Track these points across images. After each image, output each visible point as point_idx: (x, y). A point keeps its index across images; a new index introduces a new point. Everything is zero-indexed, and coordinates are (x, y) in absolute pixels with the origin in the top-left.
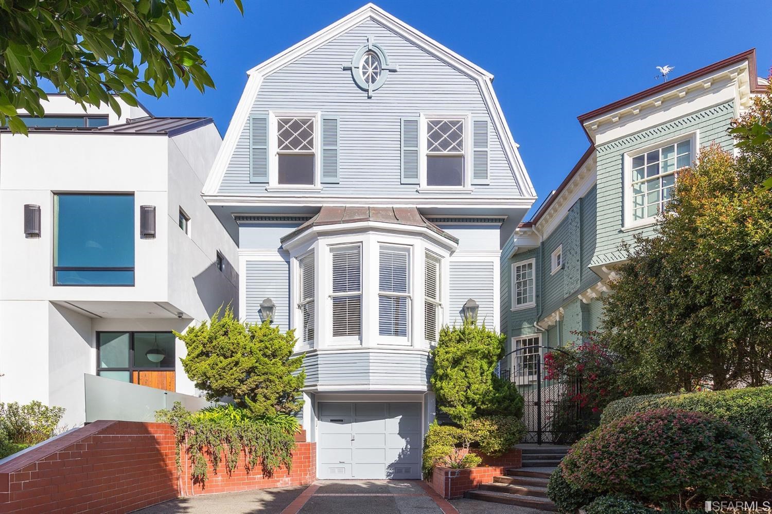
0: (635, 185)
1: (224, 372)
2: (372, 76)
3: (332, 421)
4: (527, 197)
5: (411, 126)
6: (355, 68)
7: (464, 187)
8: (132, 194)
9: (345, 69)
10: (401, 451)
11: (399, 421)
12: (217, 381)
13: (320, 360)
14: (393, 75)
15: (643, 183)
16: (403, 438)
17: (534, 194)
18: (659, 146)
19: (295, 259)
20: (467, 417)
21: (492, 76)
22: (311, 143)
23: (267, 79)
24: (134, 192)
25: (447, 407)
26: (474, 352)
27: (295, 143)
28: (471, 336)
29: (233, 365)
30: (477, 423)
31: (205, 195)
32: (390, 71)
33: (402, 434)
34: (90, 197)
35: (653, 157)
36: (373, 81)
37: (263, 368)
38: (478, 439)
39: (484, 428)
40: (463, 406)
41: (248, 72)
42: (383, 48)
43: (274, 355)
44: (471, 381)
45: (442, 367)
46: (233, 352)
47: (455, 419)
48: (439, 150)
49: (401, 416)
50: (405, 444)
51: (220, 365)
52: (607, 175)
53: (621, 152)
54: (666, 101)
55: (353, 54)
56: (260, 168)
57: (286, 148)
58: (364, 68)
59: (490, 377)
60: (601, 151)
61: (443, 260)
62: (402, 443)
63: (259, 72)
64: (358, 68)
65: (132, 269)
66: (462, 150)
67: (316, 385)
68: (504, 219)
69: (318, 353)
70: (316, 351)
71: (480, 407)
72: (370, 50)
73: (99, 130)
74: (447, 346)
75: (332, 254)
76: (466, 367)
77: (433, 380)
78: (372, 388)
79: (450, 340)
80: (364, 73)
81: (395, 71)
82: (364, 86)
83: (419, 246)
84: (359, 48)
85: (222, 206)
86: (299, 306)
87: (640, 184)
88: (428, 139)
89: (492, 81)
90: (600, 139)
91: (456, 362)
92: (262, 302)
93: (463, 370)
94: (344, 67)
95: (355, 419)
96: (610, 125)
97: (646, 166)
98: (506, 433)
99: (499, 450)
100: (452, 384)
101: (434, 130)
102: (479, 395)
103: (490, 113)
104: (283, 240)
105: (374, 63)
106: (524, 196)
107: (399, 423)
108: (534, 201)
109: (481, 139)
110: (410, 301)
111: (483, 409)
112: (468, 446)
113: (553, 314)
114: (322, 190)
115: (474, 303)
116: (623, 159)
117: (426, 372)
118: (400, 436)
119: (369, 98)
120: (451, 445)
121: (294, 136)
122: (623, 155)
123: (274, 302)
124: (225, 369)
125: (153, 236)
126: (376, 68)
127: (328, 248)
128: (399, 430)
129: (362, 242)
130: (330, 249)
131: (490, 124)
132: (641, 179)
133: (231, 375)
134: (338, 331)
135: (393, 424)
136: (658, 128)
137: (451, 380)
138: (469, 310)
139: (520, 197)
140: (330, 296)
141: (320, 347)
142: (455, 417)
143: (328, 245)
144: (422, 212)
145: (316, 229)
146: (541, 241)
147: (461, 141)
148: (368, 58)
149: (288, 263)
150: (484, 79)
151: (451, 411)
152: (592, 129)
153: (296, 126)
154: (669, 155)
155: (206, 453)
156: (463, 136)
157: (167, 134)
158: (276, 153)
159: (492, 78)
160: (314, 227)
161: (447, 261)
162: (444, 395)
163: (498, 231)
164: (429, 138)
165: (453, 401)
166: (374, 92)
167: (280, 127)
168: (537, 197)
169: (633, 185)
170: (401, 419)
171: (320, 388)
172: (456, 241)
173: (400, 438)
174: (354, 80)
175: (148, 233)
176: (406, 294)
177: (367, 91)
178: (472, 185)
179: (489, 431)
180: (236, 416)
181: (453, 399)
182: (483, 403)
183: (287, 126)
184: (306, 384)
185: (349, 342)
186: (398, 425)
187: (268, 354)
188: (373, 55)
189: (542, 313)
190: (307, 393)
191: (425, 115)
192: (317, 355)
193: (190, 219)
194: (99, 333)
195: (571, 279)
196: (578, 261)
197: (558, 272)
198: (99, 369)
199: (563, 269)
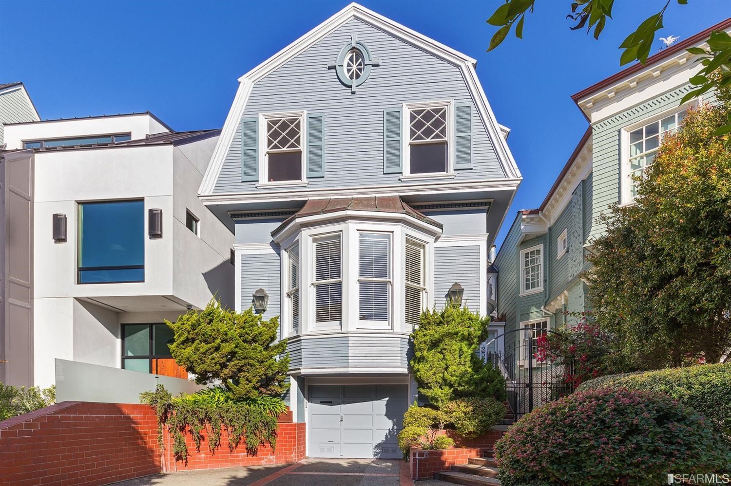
0: (634, 161)
1: (205, 357)
2: (356, 72)
3: (322, 403)
4: (512, 178)
5: (394, 117)
6: (339, 66)
7: (447, 172)
8: (142, 200)
9: (330, 68)
10: (388, 431)
11: (385, 403)
12: (199, 365)
13: (303, 345)
14: (377, 69)
15: (642, 158)
16: (390, 419)
17: (519, 174)
18: (658, 118)
19: (284, 251)
20: (444, 398)
21: (475, 61)
22: (298, 141)
23: (257, 85)
24: (144, 197)
25: (425, 389)
26: (452, 335)
27: (283, 142)
28: (450, 318)
29: (212, 350)
30: (452, 405)
31: (201, 195)
32: (373, 65)
33: (389, 415)
34: (107, 205)
35: (652, 130)
36: (358, 76)
37: (242, 353)
38: (452, 421)
39: (459, 410)
40: (440, 387)
41: (239, 80)
42: (366, 45)
43: (254, 340)
44: (449, 363)
45: (420, 350)
46: (214, 339)
47: (432, 401)
48: (423, 139)
49: (388, 398)
50: (392, 426)
51: (202, 350)
52: (603, 152)
53: (618, 128)
54: (665, 70)
55: (337, 53)
56: (251, 167)
57: (276, 147)
58: (349, 65)
59: (469, 358)
60: (597, 129)
61: (427, 246)
62: (389, 424)
63: (249, 79)
64: (342, 66)
65: (142, 267)
66: (445, 136)
67: (299, 369)
68: (490, 203)
69: (301, 338)
70: (299, 336)
71: (457, 389)
72: (354, 48)
73: (116, 144)
74: (426, 329)
75: (315, 244)
76: (444, 349)
77: (412, 362)
78: (351, 370)
79: (429, 323)
80: (349, 71)
81: (378, 65)
82: (347, 81)
83: (399, 232)
84: (343, 47)
85: (217, 205)
86: (288, 295)
87: (639, 159)
88: (411, 129)
89: (475, 66)
90: (595, 117)
91: (434, 344)
92: (255, 292)
93: (441, 352)
94: (329, 67)
95: (344, 401)
96: (606, 101)
97: (644, 139)
98: (481, 415)
99: (474, 431)
100: (429, 366)
101: (417, 119)
102: (457, 377)
103: (473, 98)
104: (274, 234)
105: (358, 60)
106: (508, 177)
107: (386, 405)
108: (519, 182)
109: (463, 123)
110: (391, 287)
111: (460, 391)
112: (443, 427)
113: (559, 298)
114: (308, 184)
115: (459, 286)
116: (619, 135)
117: (407, 354)
118: (387, 417)
119: (353, 93)
120: (427, 426)
121: (282, 136)
122: (619, 131)
123: (267, 292)
124: (205, 354)
125: (160, 236)
126: (360, 65)
127: (311, 239)
128: (386, 412)
129: (341, 231)
130: (313, 239)
131: (473, 109)
132: (641, 153)
133: (212, 359)
134: (321, 317)
135: (380, 405)
136: (658, 99)
137: (427, 362)
138: (455, 293)
139: (505, 179)
140: (313, 284)
141: (303, 333)
142: (433, 398)
143: (311, 236)
144: (404, 199)
145: (298, 220)
146: (548, 226)
147: (445, 128)
148: (352, 56)
149: (279, 255)
150: (467, 64)
151: (429, 393)
152: (587, 108)
153: (284, 126)
154: (669, 126)
155: (189, 432)
156: (446, 123)
157: (172, 143)
158: (265, 153)
159: (475, 63)
160: (297, 219)
161: (431, 245)
162: (420, 377)
163: (485, 214)
164: (412, 127)
165: (430, 383)
166: (357, 87)
167: (270, 128)
168: (522, 178)
169: (630, 160)
170: (388, 401)
171: (303, 372)
172: (440, 226)
173: (387, 419)
174: (338, 78)
175: (155, 234)
176: (388, 280)
177: (350, 87)
178: (454, 170)
179: (465, 413)
180: (221, 397)
181: (430, 381)
182: (460, 384)
183: (276, 127)
184: (290, 368)
185: (332, 326)
186: (385, 407)
187: (248, 340)
188: (357, 53)
189: (549, 297)
190: (294, 376)
191: (407, 105)
192: (301, 340)
193: (199, 220)
194: (123, 326)
195: (575, 261)
196: (581, 243)
197: (564, 256)
198: (124, 357)
199: (567, 252)
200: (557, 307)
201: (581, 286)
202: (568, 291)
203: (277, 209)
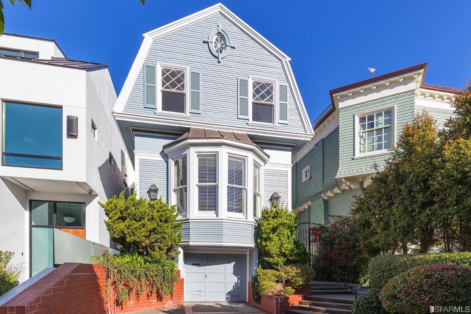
0: (360, 133)
1: (136, 231)
2: (220, 49)
3: (193, 264)
4: (309, 133)
5: (244, 83)
6: (211, 42)
7: (274, 124)
8: (60, 107)
9: (204, 42)
10: (234, 284)
11: (233, 265)
12: (130, 237)
13: (191, 226)
14: (233, 50)
15: (365, 132)
16: (236, 276)
17: (313, 132)
18: (374, 112)
19: (172, 160)
20: (282, 264)
21: (290, 59)
22: (183, 86)
23: (155, 42)
24: (62, 106)
25: (268, 257)
26: (283, 224)
27: (173, 85)
28: (282, 215)
29: (142, 226)
30: (288, 268)
31: (115, 112)
32: (232, 47)
33: (235, 273)
34: (29, 106)
35: (371, 118)
36: (221, 52)
37: (160, 229)
38: (289, 277)
39: (292, 271)
40: (278, 257)
41: (144, 35)
42: (227, 33)
43: (166, 221)
44: (283, 242)
45: (266, 233)
46: (141, 218)
47: (274, 265)
48: (259, 100)
49: (234, 263)
50: (237, 280)
51: (134, 226)
52: (345, 126)
53: (353, 114)
54: (378, 87)
55: (209, 33)
56: (151, 98)
57: (167, 87)
58: (215, 43)
59: (293, 240)
60: (341, 112)
61: (261, 168)
62: (235, 279)
63: (150, 36)
64: (212, 43)
65: (60, 159)
66: (273, 101)
67: (189, 242)
68: (294, 146)
69: (190, 221)
70: (188, 219)
71: (288, 259)
72: (219, 33)
73: (36, 60)
74: (268, 220)
75: (198, 158)
76: (279, 233)
77: (259, 241)
78: (225, 244)
79: (270, 217)
80: (216, 47)
81: (234, 48)
82: (216, 54)
83: (251, 158)
84: (213, 30)
85: (126, 121)
86: (174, 190)
87: (362, 133)
88: (253, 92)
89: (290, 62)
90: (341, 105)
91: (274, 230)
92: (150, 186)
93: (277, 235)
94: (204, 41)
95: (207, 264)
96: (347, 97)
97: (367, 123)
98: (306, 275)
99: (302, 285)
100: (273, 243)
101: (257, 87)
102: (288, 251)
103: (288, 81)
104: (165, 147)
105: (221, 41)
106: (307, 132)
107: (233, 267)
108: (312, 136)
109: (283, 97)
110: (245, 192)
111: (291, 259)
112: (284, 282)
113: (304, 205)
114: (190, 117)
115: (278, 195)
116: (354, 118)
117: (254, 236)
118: (234, 275)
119: (219, 62)
120: (274, 281)
121: (172, 81)
122: (354, 115)
123: (158, 187)
124: (137, 229)
125: (76, 137)
126: (222, 44)
127: (196, 154)
128: (234, 271)
129: (218, 152)
130: (197, 155)
131: (288, 88)
132: (363, 130)
133: (141, 233)
134: (202, 207)
135: (230, 267)
136: (374, 102)
137: (272, 241)
138: (274, 199)
139: (305, 133)
140: (197, 185)
141: (191, 218)
142: (274, 264)
143: (196, 152)
144: (252, 137)
145: (189, 141)
146: (295, 162)
147: (272, 96)
148: (218, 38)
149: (167, 162)
150: (286, 60)
151: (271, 260)
152: (337, 99)
153: (174, 74)
154: (379, 117)
156: (273, 93)
157: (85, 69)
158: (161, 90)
159: (290, 60)
160: (188, 140)
161: (263, 168)
162: (268, 250)
163: (290, 153)
165: (273, 254)
166: (222, 59)
167: (163, 74)
168: (314, 134)
169: (359, 133)
170: (234, 264)
171: (191, 244)
172: (268, 157)
173: (234, 276)
174: (210, 50)
175: (72, 134)
176: (243, 187)
177: (218, 58)
178: (278, 123)
179: (296, 273)
180: (141, 260)
181: (273, 253)
182: (291, 256)
183: (168, 74)
184: (182, 241)
185: (211, 214)
186: (233, 268)
187: (162, 220)
188: (221, 36)
189: (296, 204)
190: (181, 246)
191: (252, 78)
193: (97, 129)
194: (31, 201)
195: (316, 185)
196: (321, 175)
197: (307, 180)
198: (31, 226)
199: (310, 178)
200: (301, 210)
201: (321, 199)
202: (311, 201)
203: (172, 131)
